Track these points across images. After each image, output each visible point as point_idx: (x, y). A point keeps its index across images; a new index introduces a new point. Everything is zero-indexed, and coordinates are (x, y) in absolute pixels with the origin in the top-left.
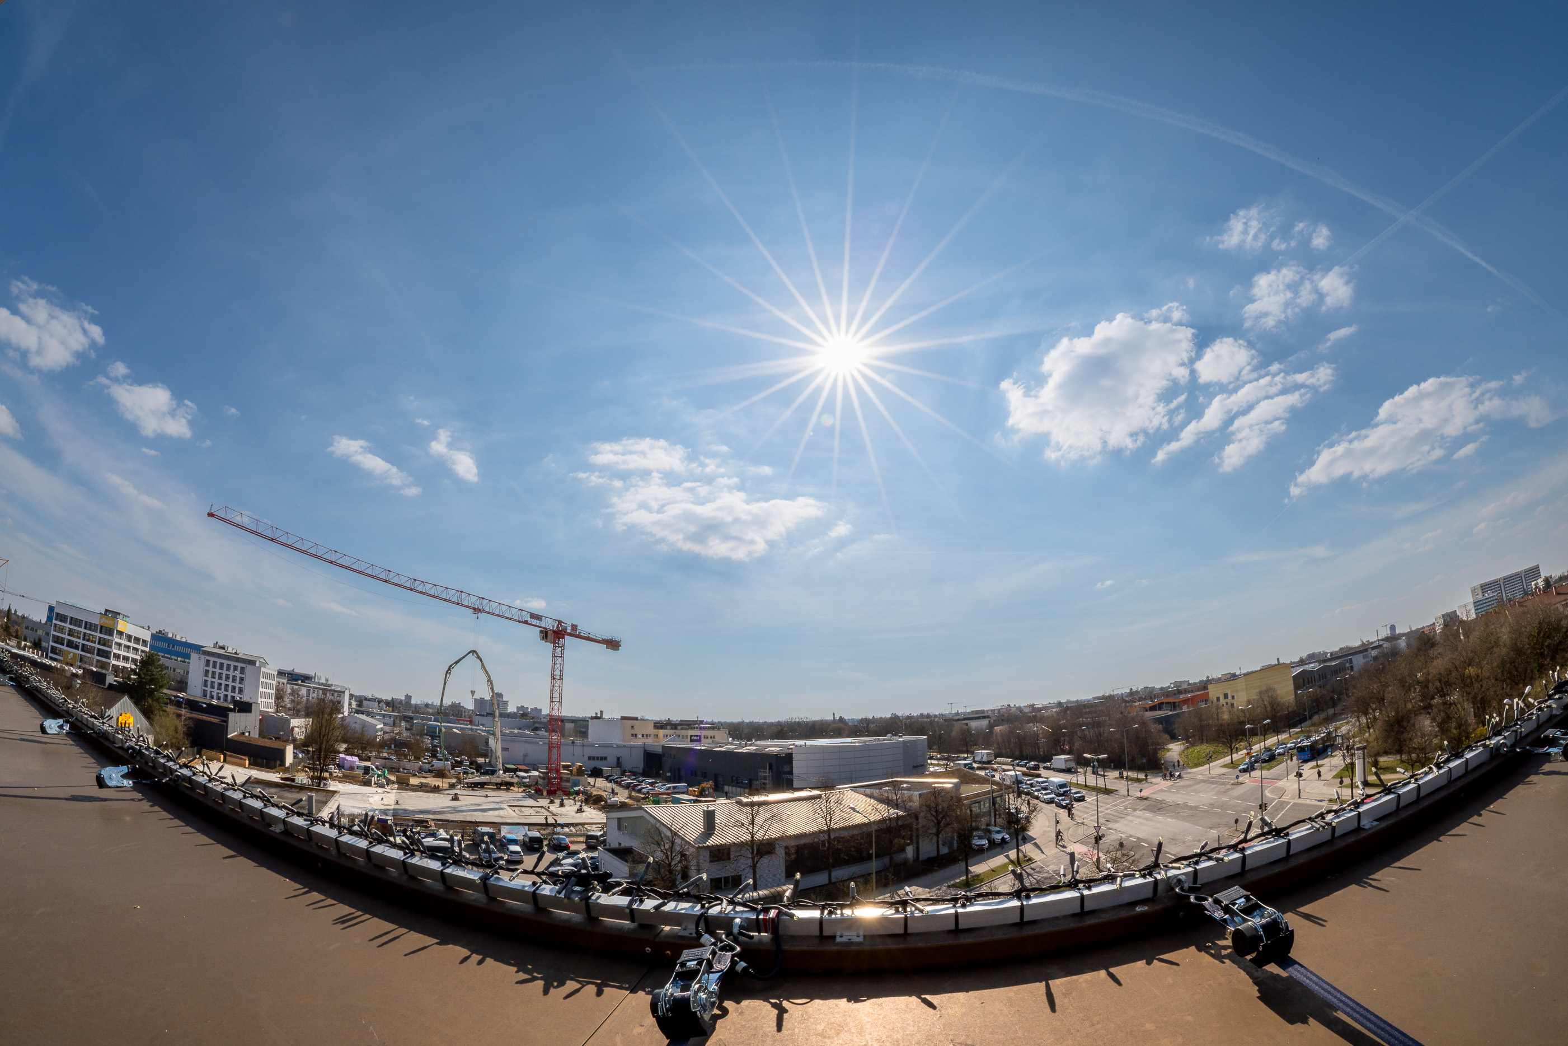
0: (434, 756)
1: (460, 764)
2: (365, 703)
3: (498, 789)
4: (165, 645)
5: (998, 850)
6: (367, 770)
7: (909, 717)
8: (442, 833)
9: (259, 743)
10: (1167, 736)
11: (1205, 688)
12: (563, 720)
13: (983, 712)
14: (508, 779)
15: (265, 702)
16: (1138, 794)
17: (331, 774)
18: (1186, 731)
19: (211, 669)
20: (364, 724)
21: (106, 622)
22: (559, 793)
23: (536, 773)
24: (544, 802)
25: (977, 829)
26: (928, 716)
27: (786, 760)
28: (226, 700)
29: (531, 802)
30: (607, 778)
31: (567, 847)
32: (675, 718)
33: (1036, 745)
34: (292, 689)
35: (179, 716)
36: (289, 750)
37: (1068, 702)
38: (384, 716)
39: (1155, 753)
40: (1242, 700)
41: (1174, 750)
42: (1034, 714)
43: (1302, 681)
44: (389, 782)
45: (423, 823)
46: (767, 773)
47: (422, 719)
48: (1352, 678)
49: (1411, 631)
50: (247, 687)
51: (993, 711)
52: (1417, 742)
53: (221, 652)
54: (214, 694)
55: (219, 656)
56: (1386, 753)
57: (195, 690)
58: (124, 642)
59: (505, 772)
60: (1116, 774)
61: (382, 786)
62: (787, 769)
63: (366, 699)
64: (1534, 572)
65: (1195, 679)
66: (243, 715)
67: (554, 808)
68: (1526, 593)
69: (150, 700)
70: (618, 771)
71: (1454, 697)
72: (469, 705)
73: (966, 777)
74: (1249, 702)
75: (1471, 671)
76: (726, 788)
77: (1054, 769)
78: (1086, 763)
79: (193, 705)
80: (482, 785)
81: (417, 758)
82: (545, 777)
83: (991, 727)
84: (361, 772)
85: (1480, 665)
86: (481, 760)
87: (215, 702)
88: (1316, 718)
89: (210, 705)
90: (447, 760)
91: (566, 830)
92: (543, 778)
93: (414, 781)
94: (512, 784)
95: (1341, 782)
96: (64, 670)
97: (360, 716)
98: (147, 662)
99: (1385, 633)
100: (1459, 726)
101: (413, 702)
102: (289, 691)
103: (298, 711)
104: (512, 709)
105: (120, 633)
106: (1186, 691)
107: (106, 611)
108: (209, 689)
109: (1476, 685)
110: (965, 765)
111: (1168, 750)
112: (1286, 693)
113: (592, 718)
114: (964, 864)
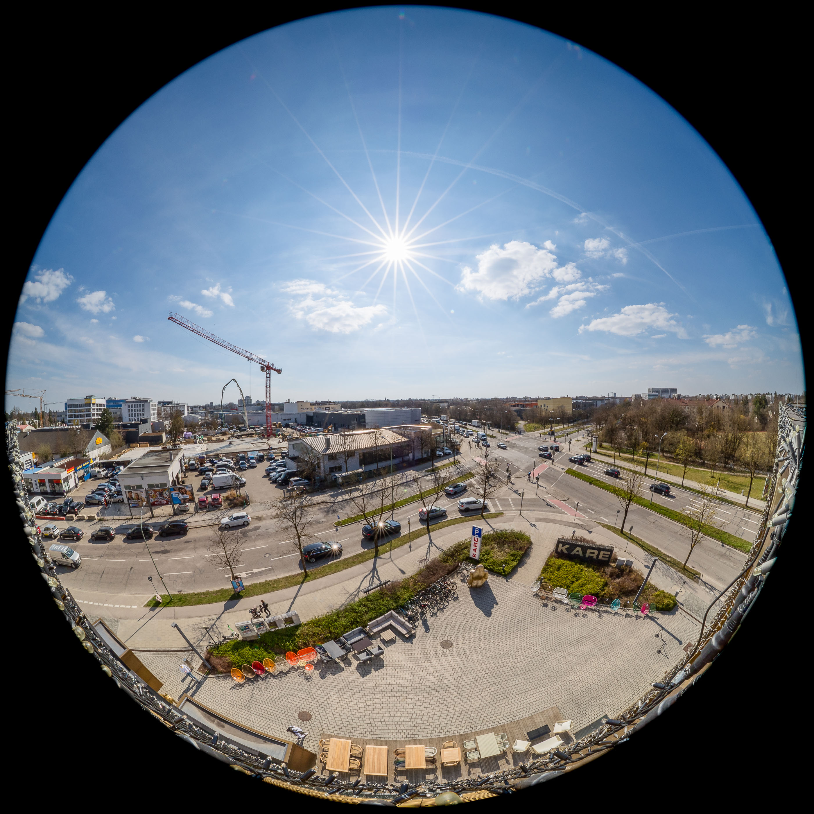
0: (222, 427)
1: (232, 428)
2: (194, 409)
3: (248, 437)
4: (112, 404)
5: (447, 457)
6: (195, 437)
7: (416, 400)
8: (225, 459)
9: (152, 435)
10: (519, 418)
11: (537, 401)
12: (274, 405)
13: (446, 400)
14: (251, 432)
15: (153, 417)
16: (505, 440)
17: (181, 442)
18: (527, 417)
19: (131, 409)
20: (193, 418)
21: (87, 402)
22: (271, 436)
23: (262, 428)
24: (265, 440)
25: (439, 447)
26: (424, 400)
27: (363, 416)
28: (138, 420)
29: (260, 441)
30: (291, 428)
31: (274, 458)
32: (319, 400)
33: (466, 415)
34: (164, 409)
35: (119, 432)
36: (164, 435)
37: (481, 399)
38: (202, 413)
39: (514, 424)
40: (551, 409)
41: (521, 424)
42: (466, 402)
43: (576, 405)
44: (204, 440)
45: (217, 456)
46: (355, 422)
47: (217, 411)
48: (596, 409)
49: (622, 397)
50: (146, 412)
51: (450, 400)
52: (618, 440)
53: (134, 400)
54: (133, 419)
55: (133, 402)
56: (606, 442)
57: (126, 420)
58: (96, 407)
59: (250, 429)
60: (497, 430)
61: (201, 443)
62: (363, 420)
63: (195, 407)
64: (675, 391)
65: (533, 396)
66: (144, 425)
67: (269, 442)
68: (670, 397)
69: (107, 429)
70: (296, 424)
71: (635, 427)
72: (236, 403)
73: (436, 426)
74: (553, 410)
75: (643, 419)
76: (339, 429)
77: (473, 426)
78: (484, 424)
79: (125, 426)
80: (241, 436)
81: (215, 429)
82: (266, 429)
83: (449, 406)
84: (192, 438)
85: (647, 418)
86: (241, 426)
87: (134, 422)
88: (580, 422)
89: (131, 424)
90: (227, 427)
91: (274, 451)
92: (265, 430)
93: (214, 439)
94: (253, 434)
95: (586, 449)
96: (73, 428)
97: (192, 415)
98: (105, 413)
99: (612, 395)
100: (636, 439)
101: (214, 405)
102: (163, 410)
103: (167, 418)
104: (254, 402)
105: (93, 404)
106: (529, 401)
107: (87, 396)
108: (131, 417)
109: (645, 425)
110: (437, 421)
111: (519, 423)
112: (569, 409)
113: (285, 403)
114: (432, 462)
